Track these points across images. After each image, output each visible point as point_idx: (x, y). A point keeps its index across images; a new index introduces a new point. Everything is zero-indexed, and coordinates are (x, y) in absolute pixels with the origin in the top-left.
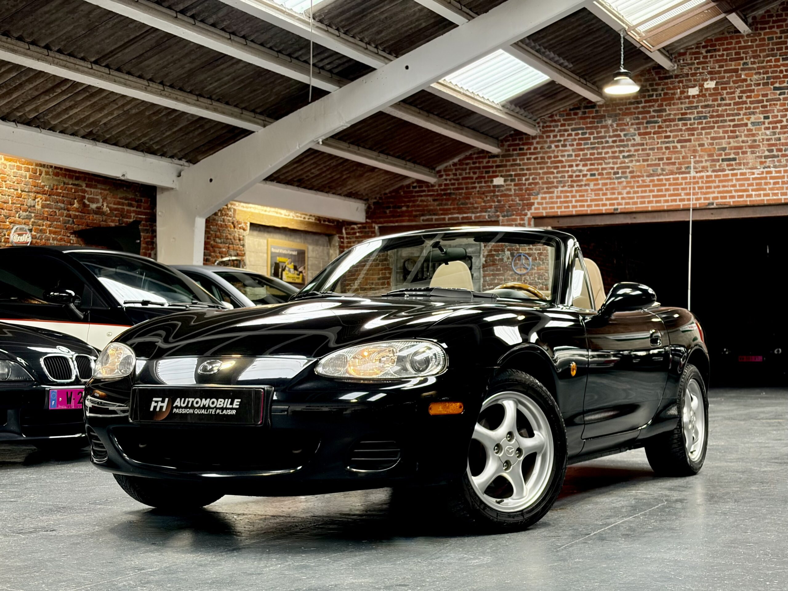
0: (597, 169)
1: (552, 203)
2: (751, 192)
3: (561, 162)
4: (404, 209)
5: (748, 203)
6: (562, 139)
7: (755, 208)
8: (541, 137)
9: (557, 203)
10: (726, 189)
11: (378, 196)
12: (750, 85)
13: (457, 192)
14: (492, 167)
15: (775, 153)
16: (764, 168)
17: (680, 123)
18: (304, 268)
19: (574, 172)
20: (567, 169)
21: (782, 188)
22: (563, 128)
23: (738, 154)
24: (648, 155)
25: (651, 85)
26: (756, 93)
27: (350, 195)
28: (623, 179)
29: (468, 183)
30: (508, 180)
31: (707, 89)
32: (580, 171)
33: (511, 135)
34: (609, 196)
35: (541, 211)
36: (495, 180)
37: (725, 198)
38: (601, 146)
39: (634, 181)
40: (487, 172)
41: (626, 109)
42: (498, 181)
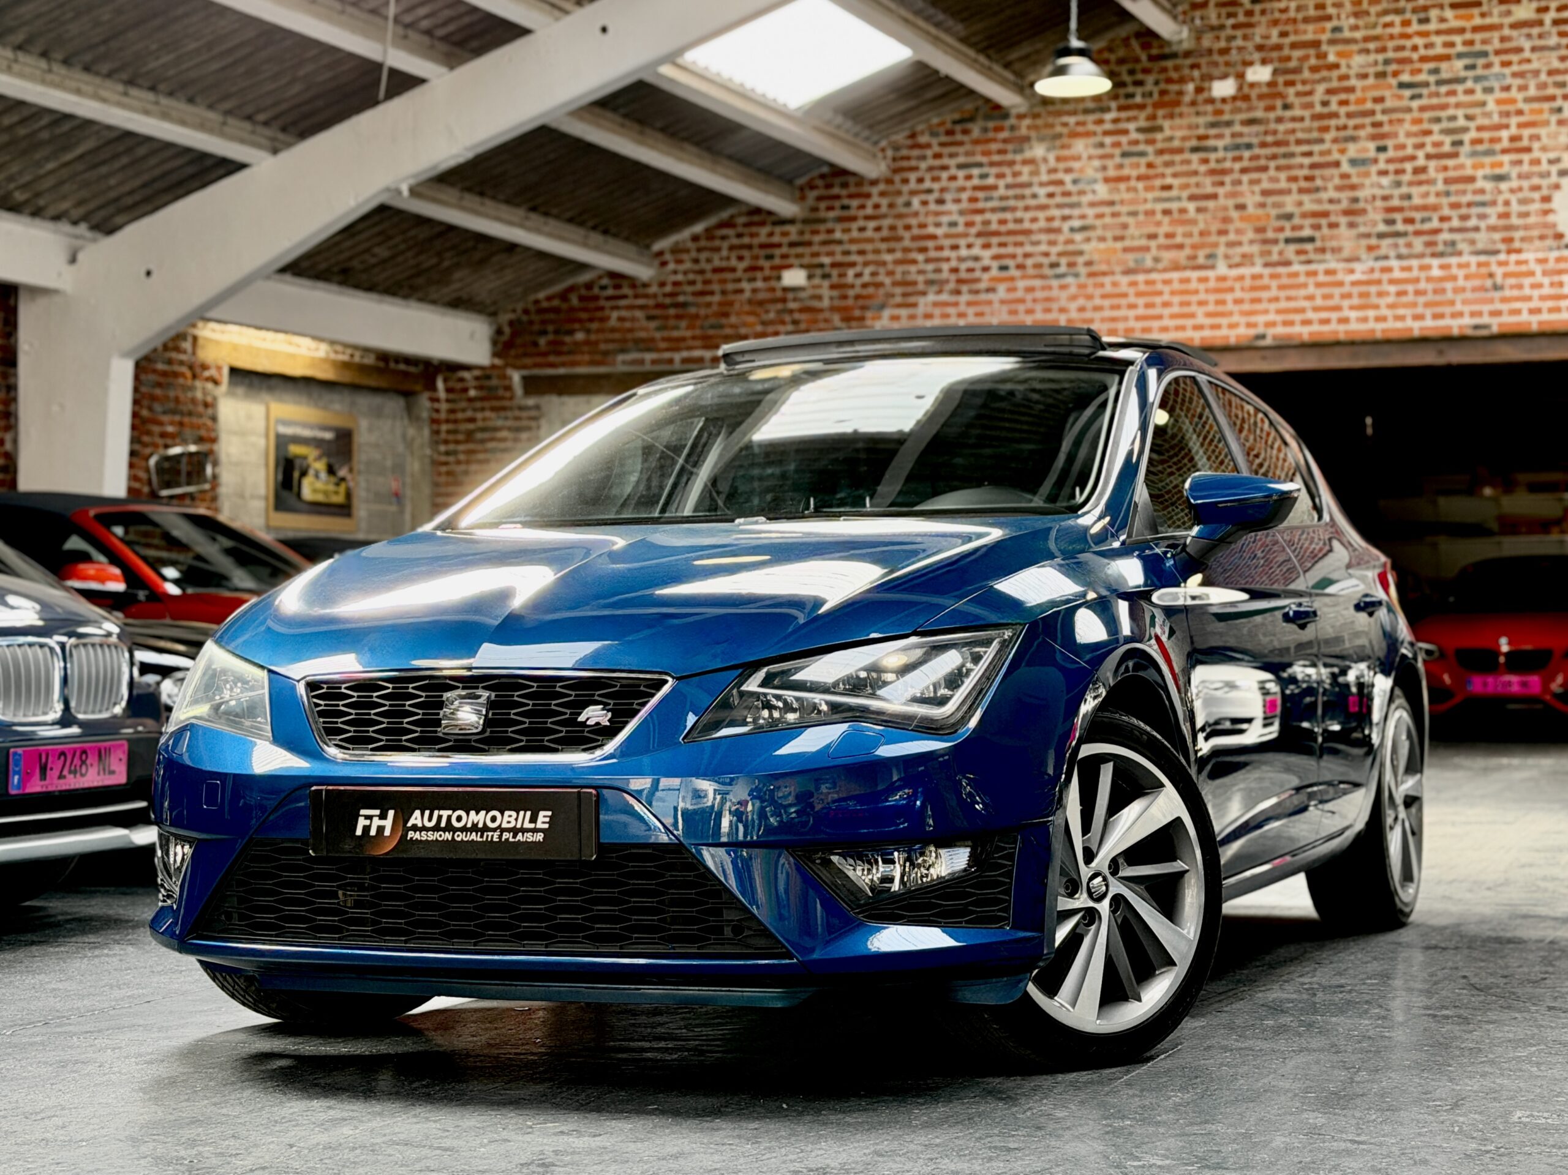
0: (1013, 256)
2: (1346, 313)
3: (933, 237)
4: (580, 336)
5: (1342, 337)
6: (936, 186)
7: (1355, 349)
10: (1292, 304)
11: (520, 307)
12: (1347, 77)
13: (701, 300)
14: (779, 245)
15: (1400, 227)
16: (1377, 259)
17: (1195, 157)
18: (351, 470)
19: (961, 259)
20: (946, 254)
21: (1414, 305)
22: (937, 162)
23: (1317, 227)
24: (1125, 226)
25: (1131, 72)
26: (1359, 94)
27: (457, 303)
28: (1070, 280)
30: (815, 275)
31: (1252, 85)
32: (976, 259)
33: (822, 176)
34: (1040, 316)
36: (785, 274)
37: (1291, 323)
38: (1020, 204)
39: (1094, 284)
40: (770, 257)
41: (1078, 124)
42: (794, 277)
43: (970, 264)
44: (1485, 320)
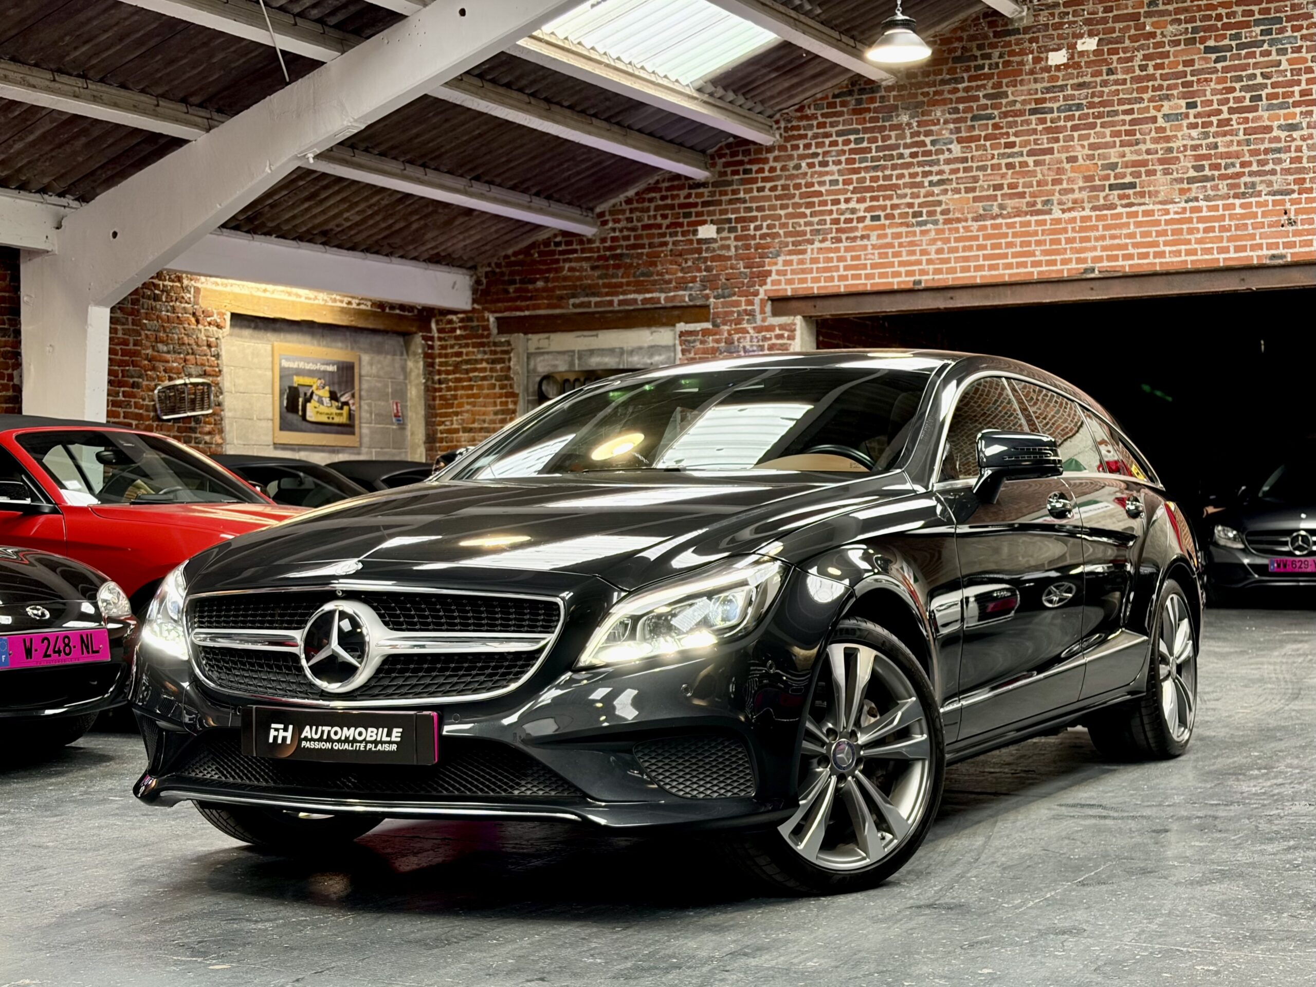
0: (884, 208)
1: (803, 271)
2: (1162, 248)
3: (820, 194)
4: (540, 284)
5: (1158, 268)
6: (820, 151)
7: (1170, 278)
8: (782, 148)
9: (811, 271)
10: (1116, 241)
11: (493, 260)
12: (1161, 44)
13: (633, 251)
14: (695, 205)
15: (1207, 172)
16: (1186, 202)
17: (1033, 117)
18: (353, 396)
19: (841, 212)
20: (829, 208)
21: (1221, 239)
22: (821, 131)
23: (1138, 175)
24: (975, 179)
25: (980, 47)
26: (1172, 59)
27: (436, 259)
28: (930, 226)
30: (723, 229)
31: (1082, 54)
32: (853, 211)
33: (729, 146)
34: (905, 258)
35: (783, 286)
36: (700, 228)
37: (1115, 258)
38: (889, 163)
39: (950, 229)
40: (688, 215)
41: (935, 93)
42: (707, 231)
44: (1281, 251)
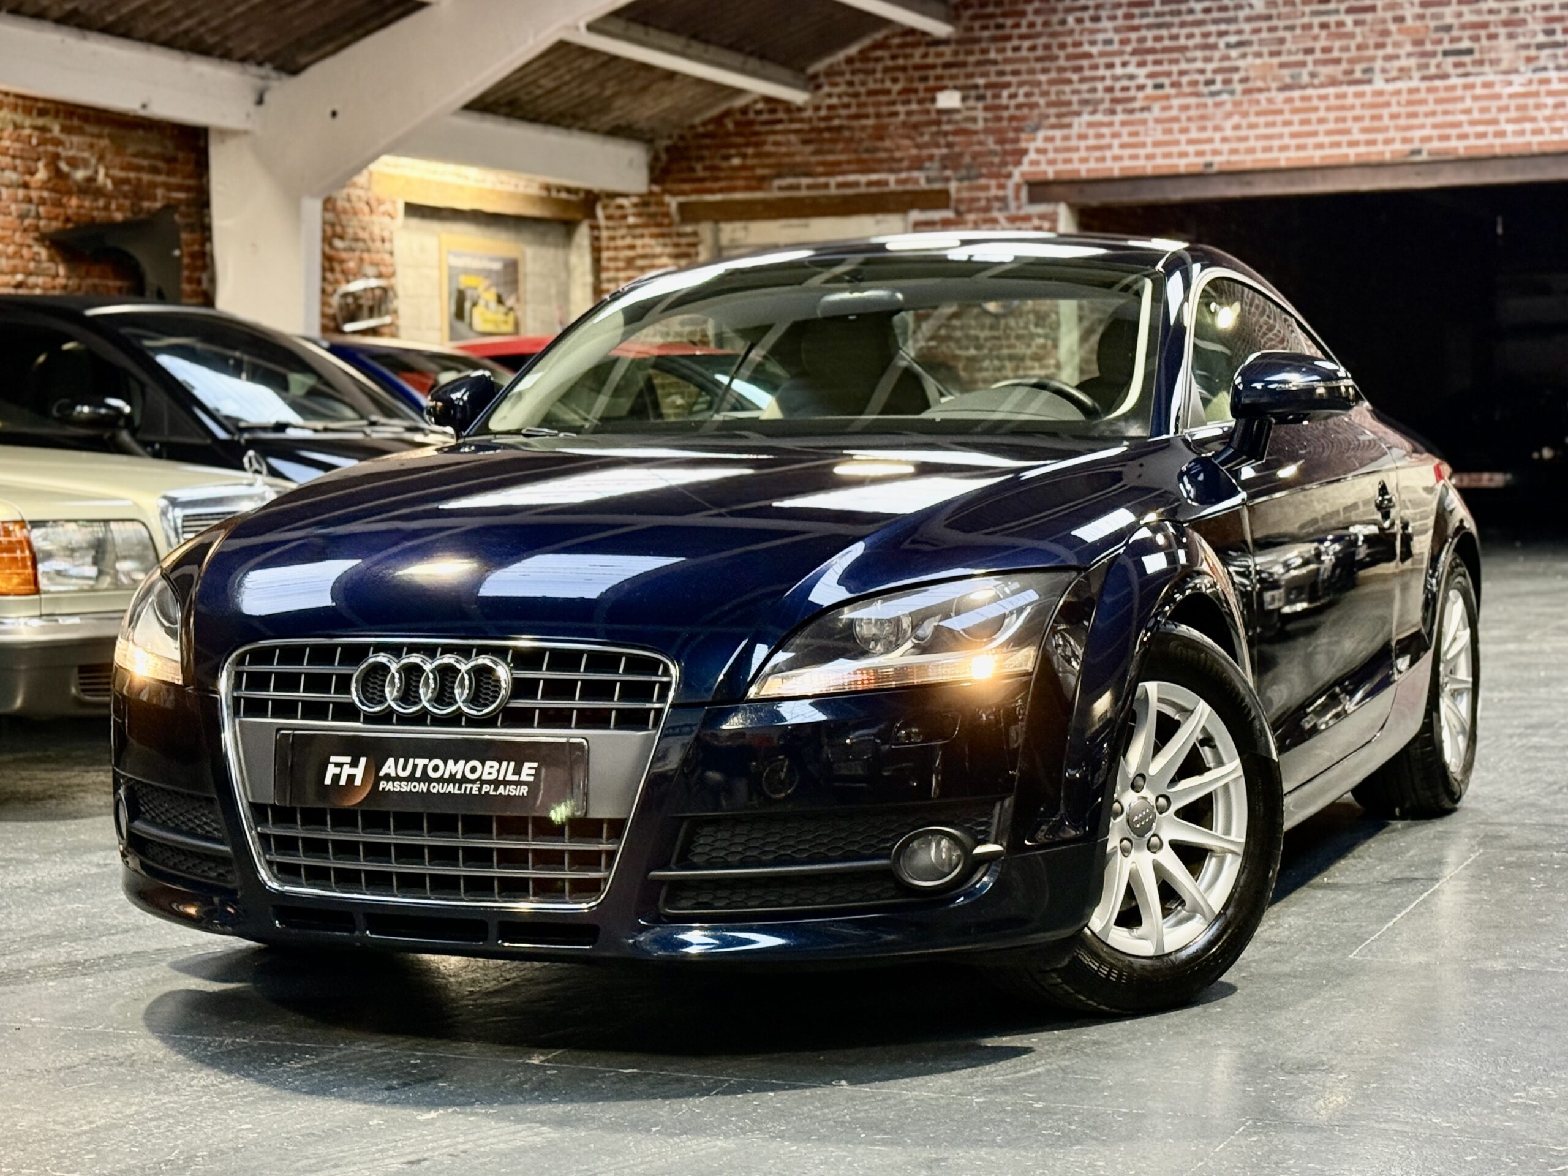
0: (1169, 74)
1: (1068, 150)
2: (1503, 126)
3: (1088, 56)
4: (736, 161)
5: (1498, 151)
7: (1512, 162)
9: (1077, 149)
10: (1450, 118)
11: (676, 133)
13: (856, 123)
14: (933, 67)
15: (1560, 37)
16: (1536, 70)
18: (518, 300)
19: (1116, 78)
20: (1101, 72)
23: (1476, 39)
24: (1282, 41)
27: (617, 132)
28: (1225, 97)
29: (878, 104)
30: (969, 97)
32: (1131, 77)
34: (1194, 134)
35: (1043, 167)
36: (940, 96)
37: (1447, 138)
38: (1176, 20)
39: (1249, 101)
40: (924, 79)
42: (948, 100)
43: (1125, 83)
